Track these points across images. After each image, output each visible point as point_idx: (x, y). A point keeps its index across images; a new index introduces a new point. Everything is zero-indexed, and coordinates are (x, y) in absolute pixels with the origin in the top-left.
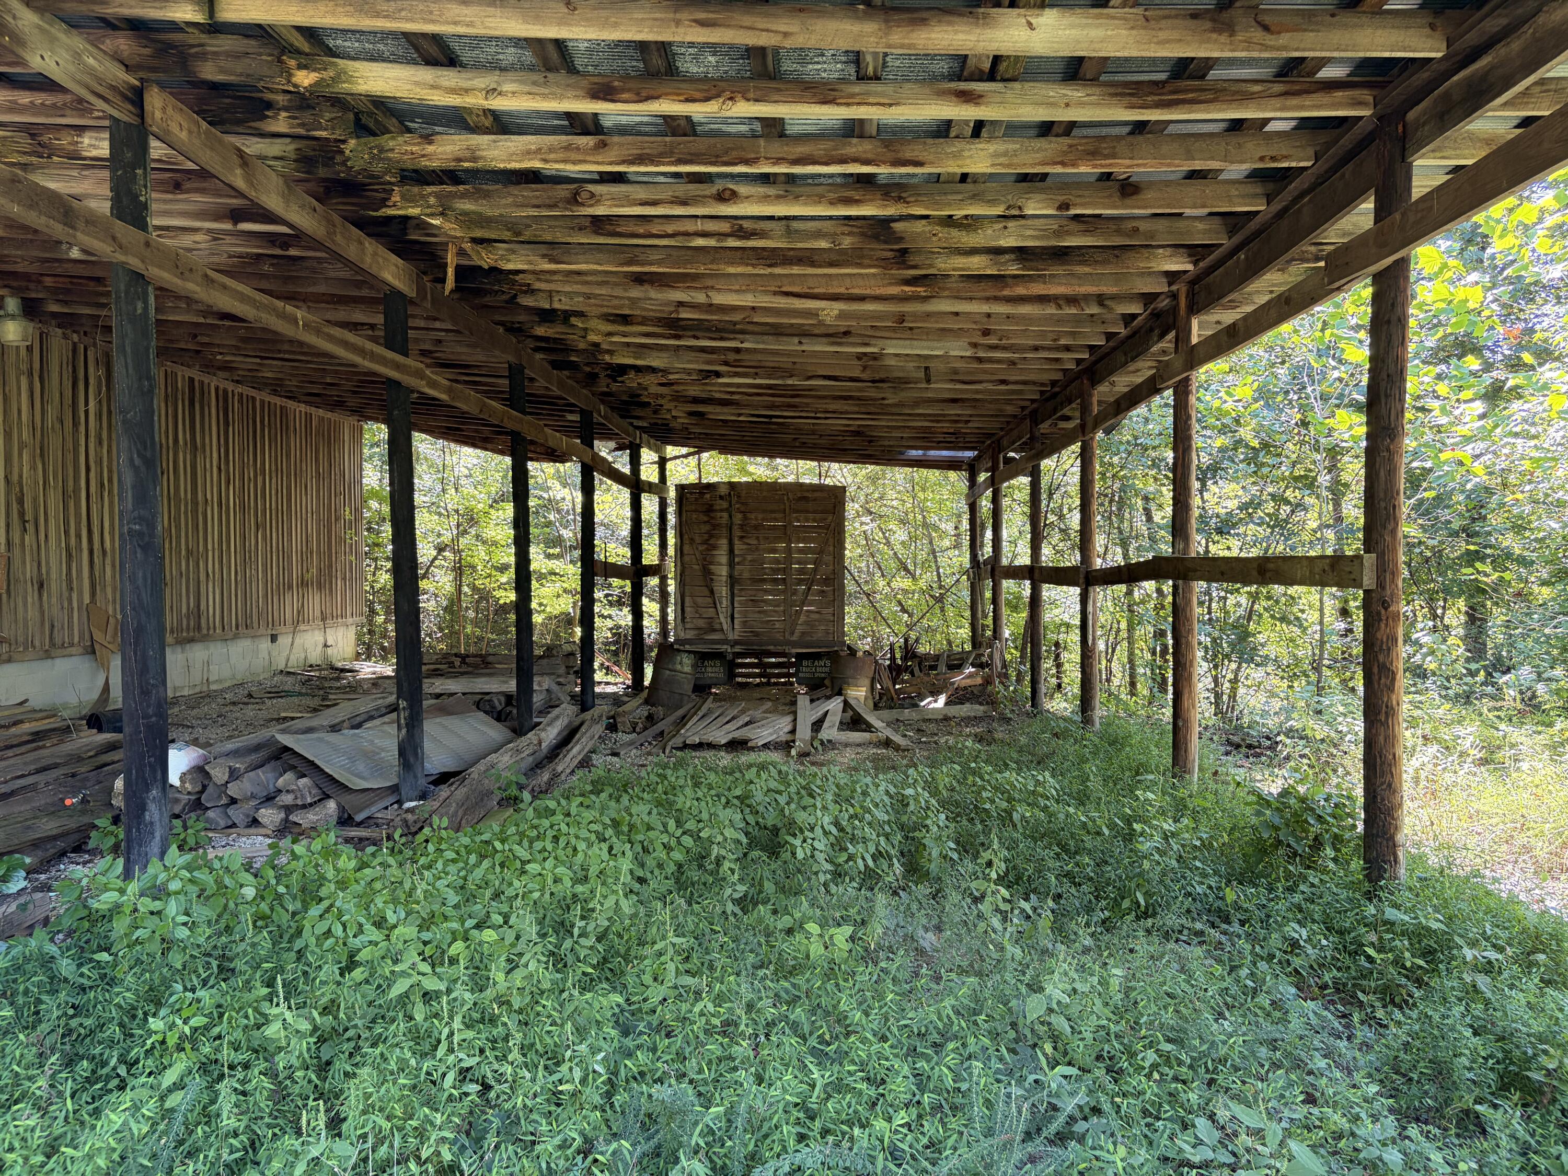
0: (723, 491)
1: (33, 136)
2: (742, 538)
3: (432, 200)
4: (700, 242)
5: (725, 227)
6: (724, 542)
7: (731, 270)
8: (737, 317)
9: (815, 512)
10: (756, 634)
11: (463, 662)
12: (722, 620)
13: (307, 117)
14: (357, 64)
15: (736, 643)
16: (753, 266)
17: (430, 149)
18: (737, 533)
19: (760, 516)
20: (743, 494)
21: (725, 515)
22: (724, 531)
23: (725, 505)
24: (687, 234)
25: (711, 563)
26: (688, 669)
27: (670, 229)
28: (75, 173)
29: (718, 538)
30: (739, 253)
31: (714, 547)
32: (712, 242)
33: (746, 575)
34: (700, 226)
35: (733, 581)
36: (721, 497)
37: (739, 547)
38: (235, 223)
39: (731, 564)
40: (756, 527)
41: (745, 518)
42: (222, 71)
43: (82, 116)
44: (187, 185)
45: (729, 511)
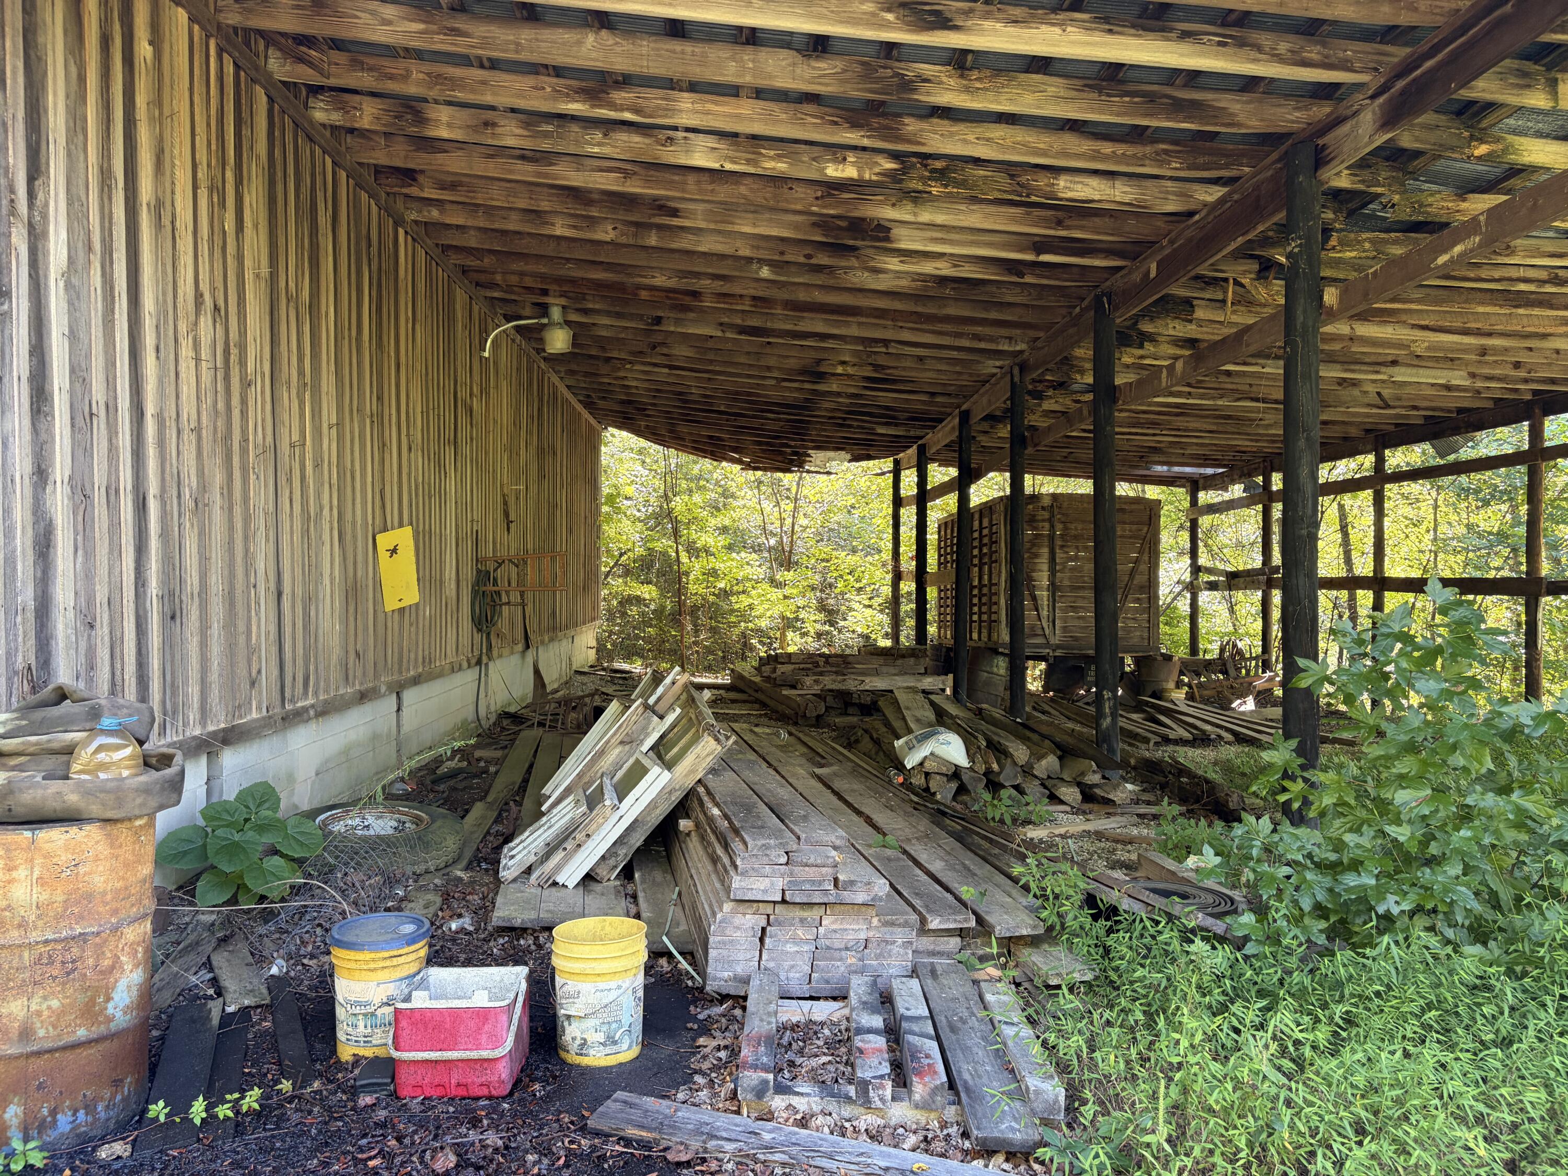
0: (1046, 502)
1: (1012, 176)
2: (1062, 547)
3: (1367, 245)
4: (1522, 287)
5: (1543, 275)
6: (1045, 551)
7: (1481, 309)
9: (1132, 523)
10: (1076, 639)
11: (827, 662)
12: (1045, 625)
13: (1366, 174)
14: (1522, 140)
15: (1058, 647)
17: (1464, 205)
18: (1059, 542)
19: (1080, 526)
20: (1065, 505)
21: (1047, 525)
22: (1046, 542)
23: (1046, 515)
24: (1510, 279)
25: (1034, 571)
26: (1002, 672)
27: (1497, 274)
29: (1040, 547)
31: (1036, 556)
33: (1066, 583)
35: (1054, 588)
36: (1043, 508)
37: (1060, 555)
38: (1038, 254)
39: (1053, 572)
40: (1076, 537)
41: (1066, 529)
42: (1417, 140)
43: (1160, 166)
44: (1068, 222)
45: (1050, 520)
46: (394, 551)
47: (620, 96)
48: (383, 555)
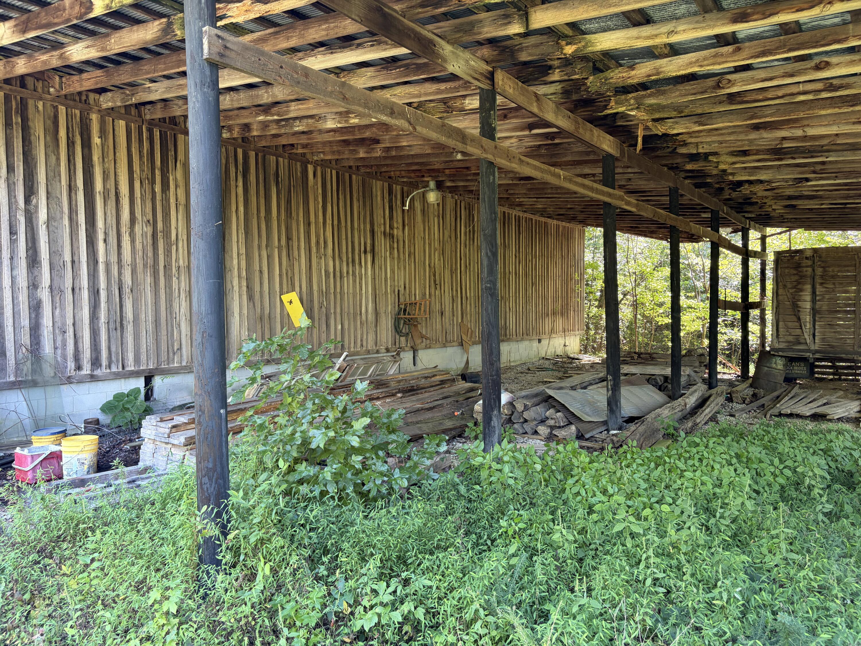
0: (809, 254)
2: (821, 284)
3: (632, 101)
4: (802, 98)
5: (819, 86)
6: (808, 287)
7: (823, 112)
8: (825, 142)
10: (832, 347)
11: (639, 357)
12: (806, 336)
13: (569, 69)
14: (596, 36)
15: (817, 352)
16: (839, 108)
17: (633, 73)
18: (818, 280)
19: (836, 269)
20: (824, 255)
21: (810, 269)
22: (809, 280)
23: (809, 263)
24: (792, 94)
25: (799, 300)
26: (780, 367)
28: (461, 118)
29: (804, 284)
30: (828, 102)
31: (801, 290)
32: (810, 97)
33: (825, 308)
34: (801, 88)
35: (815, 312)
36: (807, 258)
37: (819, 289)
38: (530, 131)
39: (814, 301)
40: (833, 277)
41: (825, 271)
42: (530, 55)
43: (466, 90)
44: (510, 115)
45: (812, 266)
46: (291, 302)
47: (275, 110)
48: (287, 305)
